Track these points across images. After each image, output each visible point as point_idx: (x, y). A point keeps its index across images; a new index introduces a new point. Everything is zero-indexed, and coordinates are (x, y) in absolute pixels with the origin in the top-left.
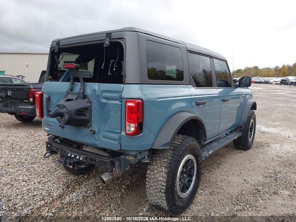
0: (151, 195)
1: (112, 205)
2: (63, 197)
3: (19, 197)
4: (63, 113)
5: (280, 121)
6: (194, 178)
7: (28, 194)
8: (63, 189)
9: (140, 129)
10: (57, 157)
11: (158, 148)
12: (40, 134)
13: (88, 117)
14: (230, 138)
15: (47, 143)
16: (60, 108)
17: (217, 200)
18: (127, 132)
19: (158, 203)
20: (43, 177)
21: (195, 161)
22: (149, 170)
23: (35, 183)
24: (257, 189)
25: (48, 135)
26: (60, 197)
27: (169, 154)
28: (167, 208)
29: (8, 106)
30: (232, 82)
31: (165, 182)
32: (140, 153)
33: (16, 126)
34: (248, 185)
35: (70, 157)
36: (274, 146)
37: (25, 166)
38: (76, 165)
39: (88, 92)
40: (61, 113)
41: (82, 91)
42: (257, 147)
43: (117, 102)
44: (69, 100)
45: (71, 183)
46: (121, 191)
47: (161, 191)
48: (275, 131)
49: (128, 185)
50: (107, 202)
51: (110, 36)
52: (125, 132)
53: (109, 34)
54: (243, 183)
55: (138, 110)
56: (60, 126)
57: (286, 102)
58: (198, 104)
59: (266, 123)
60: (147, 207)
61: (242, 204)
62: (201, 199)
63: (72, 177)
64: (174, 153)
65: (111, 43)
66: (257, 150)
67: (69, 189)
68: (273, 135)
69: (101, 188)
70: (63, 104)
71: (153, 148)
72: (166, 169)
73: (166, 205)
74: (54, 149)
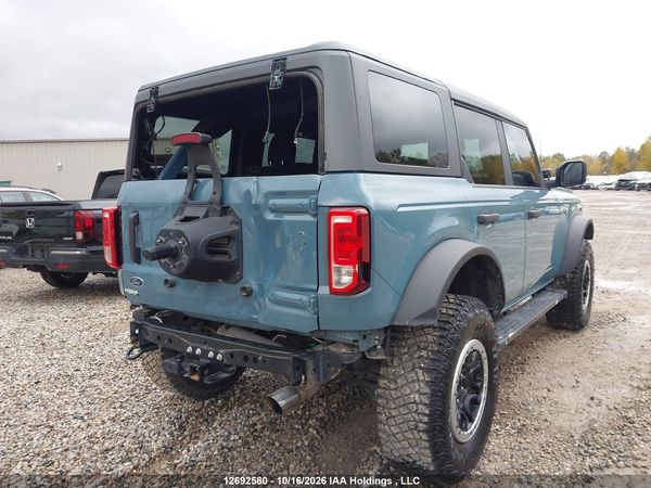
0: (392, 438)
1: (292, 466)
2: (174, 452)
3: (71, 455)
4: (176, 248)
5: (635, 266)
6: (484, 395)
7: (89, 448)
8: (171, 434)
9: (364, 277)
10: (154, 357)
11: (407, 323)
12: (101, 312)
13: (233, 259)
14: (543, 302)
15: (134, 325)
16: (171, 238)
17: (537, 448)
18: (334, 287)
19: (408, 456)
20: (121, 407)
21: (484, 355)
22: (384, 377)
23: (103, 422)
24: (626, 417)
25: (133, 306)
26: (166, 452)
27: (430, 338)
28: (432, 468)
29: (26, 252)
30: (542, 175)
31: (425, 404)
32: (365, 337)
33: (44, 297)
34: (603, 409)
35: (193, 356)
36: (637, 320)
37: (77, 384)
38: (206, 372)
39: (234, 198)
40: (171, 249)
41: (218, 196)
42: (600, 324)
43: (308, 218)
44: (187, 219)
45: (187, 418)
46: (306, 432)
47: (417, 426)
48: (632, 288)
49: (322, 419)
50: (279, 460)
51: (284, 65)
52: (328, 287)
53: (279, 61)
54: (589, 405)
55: (360, 234)
56: (166, 281)
57: (638, 224)
58: (482, 222)
59: (608, 272)
60: (376, 467)
61: (600, 453)
62: (499, 445)
63: (188, 405)
64: (442, 337)
65: (287, 81)
66: (602, 331)
67: (186, 433)
68: (627, 297)
69: (259, 427)
70: (177, 228)
71: (395, 324)
72: (427, 373)
73: (430, 460)
74: (150, 338)
